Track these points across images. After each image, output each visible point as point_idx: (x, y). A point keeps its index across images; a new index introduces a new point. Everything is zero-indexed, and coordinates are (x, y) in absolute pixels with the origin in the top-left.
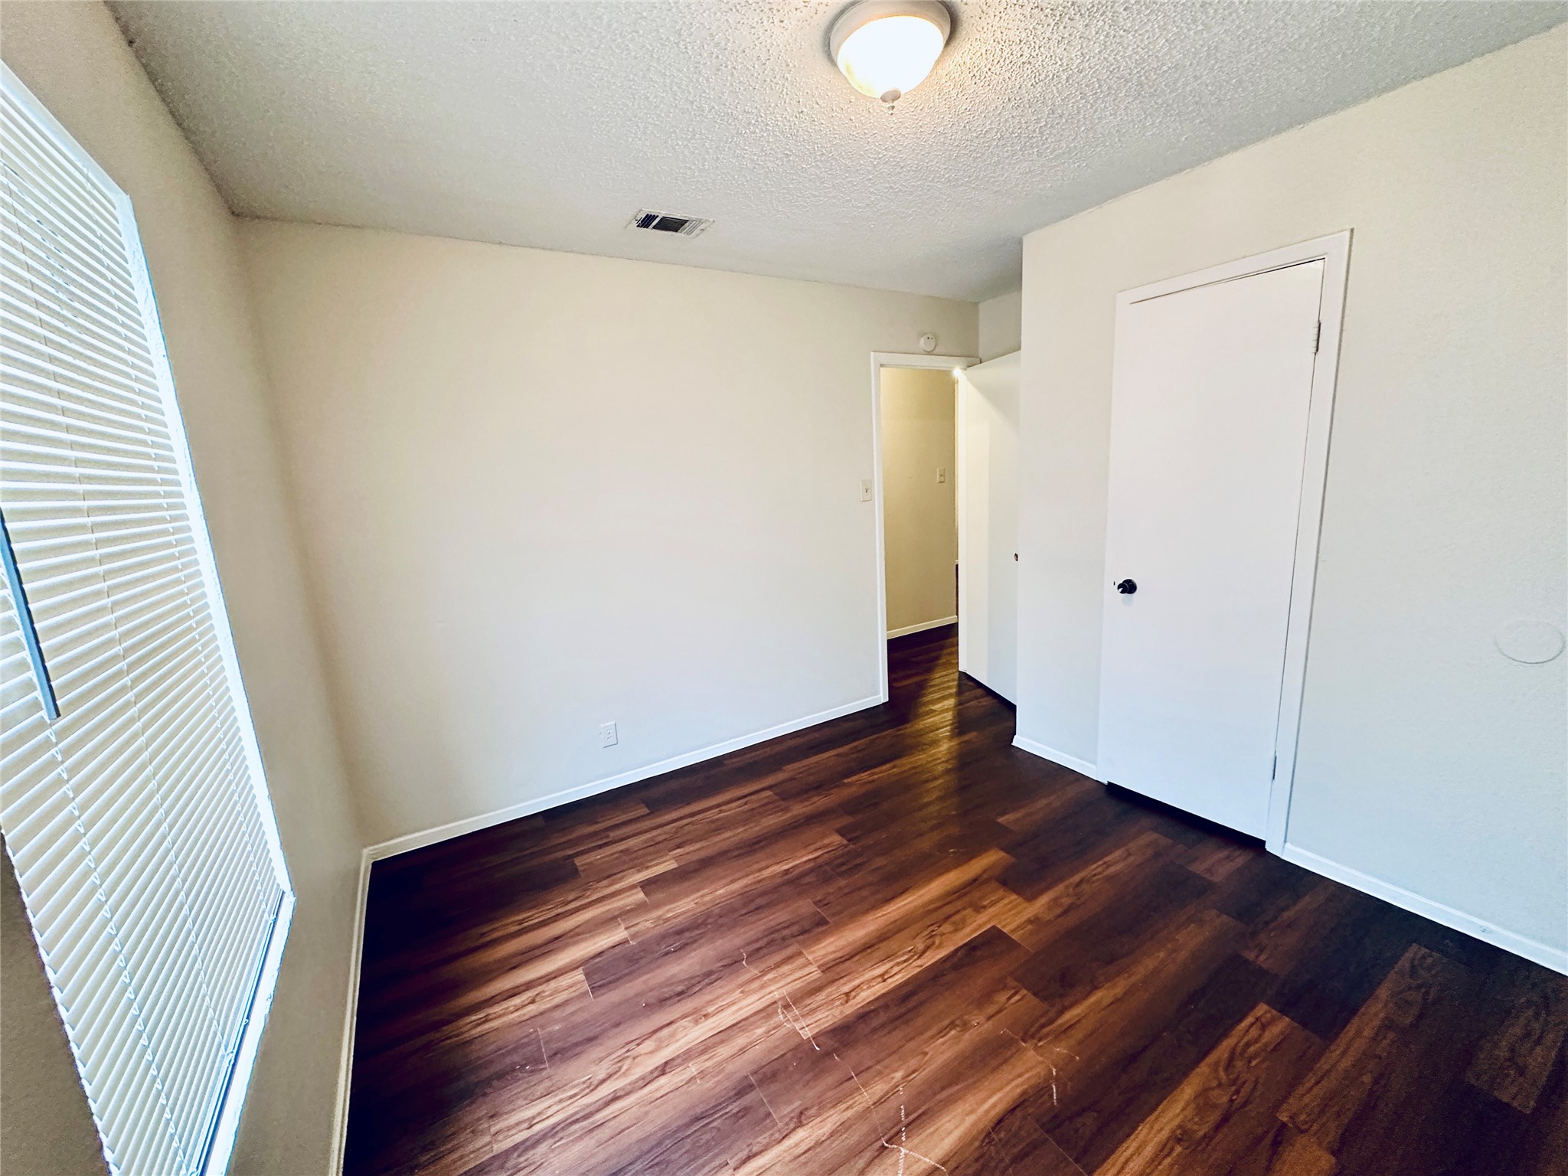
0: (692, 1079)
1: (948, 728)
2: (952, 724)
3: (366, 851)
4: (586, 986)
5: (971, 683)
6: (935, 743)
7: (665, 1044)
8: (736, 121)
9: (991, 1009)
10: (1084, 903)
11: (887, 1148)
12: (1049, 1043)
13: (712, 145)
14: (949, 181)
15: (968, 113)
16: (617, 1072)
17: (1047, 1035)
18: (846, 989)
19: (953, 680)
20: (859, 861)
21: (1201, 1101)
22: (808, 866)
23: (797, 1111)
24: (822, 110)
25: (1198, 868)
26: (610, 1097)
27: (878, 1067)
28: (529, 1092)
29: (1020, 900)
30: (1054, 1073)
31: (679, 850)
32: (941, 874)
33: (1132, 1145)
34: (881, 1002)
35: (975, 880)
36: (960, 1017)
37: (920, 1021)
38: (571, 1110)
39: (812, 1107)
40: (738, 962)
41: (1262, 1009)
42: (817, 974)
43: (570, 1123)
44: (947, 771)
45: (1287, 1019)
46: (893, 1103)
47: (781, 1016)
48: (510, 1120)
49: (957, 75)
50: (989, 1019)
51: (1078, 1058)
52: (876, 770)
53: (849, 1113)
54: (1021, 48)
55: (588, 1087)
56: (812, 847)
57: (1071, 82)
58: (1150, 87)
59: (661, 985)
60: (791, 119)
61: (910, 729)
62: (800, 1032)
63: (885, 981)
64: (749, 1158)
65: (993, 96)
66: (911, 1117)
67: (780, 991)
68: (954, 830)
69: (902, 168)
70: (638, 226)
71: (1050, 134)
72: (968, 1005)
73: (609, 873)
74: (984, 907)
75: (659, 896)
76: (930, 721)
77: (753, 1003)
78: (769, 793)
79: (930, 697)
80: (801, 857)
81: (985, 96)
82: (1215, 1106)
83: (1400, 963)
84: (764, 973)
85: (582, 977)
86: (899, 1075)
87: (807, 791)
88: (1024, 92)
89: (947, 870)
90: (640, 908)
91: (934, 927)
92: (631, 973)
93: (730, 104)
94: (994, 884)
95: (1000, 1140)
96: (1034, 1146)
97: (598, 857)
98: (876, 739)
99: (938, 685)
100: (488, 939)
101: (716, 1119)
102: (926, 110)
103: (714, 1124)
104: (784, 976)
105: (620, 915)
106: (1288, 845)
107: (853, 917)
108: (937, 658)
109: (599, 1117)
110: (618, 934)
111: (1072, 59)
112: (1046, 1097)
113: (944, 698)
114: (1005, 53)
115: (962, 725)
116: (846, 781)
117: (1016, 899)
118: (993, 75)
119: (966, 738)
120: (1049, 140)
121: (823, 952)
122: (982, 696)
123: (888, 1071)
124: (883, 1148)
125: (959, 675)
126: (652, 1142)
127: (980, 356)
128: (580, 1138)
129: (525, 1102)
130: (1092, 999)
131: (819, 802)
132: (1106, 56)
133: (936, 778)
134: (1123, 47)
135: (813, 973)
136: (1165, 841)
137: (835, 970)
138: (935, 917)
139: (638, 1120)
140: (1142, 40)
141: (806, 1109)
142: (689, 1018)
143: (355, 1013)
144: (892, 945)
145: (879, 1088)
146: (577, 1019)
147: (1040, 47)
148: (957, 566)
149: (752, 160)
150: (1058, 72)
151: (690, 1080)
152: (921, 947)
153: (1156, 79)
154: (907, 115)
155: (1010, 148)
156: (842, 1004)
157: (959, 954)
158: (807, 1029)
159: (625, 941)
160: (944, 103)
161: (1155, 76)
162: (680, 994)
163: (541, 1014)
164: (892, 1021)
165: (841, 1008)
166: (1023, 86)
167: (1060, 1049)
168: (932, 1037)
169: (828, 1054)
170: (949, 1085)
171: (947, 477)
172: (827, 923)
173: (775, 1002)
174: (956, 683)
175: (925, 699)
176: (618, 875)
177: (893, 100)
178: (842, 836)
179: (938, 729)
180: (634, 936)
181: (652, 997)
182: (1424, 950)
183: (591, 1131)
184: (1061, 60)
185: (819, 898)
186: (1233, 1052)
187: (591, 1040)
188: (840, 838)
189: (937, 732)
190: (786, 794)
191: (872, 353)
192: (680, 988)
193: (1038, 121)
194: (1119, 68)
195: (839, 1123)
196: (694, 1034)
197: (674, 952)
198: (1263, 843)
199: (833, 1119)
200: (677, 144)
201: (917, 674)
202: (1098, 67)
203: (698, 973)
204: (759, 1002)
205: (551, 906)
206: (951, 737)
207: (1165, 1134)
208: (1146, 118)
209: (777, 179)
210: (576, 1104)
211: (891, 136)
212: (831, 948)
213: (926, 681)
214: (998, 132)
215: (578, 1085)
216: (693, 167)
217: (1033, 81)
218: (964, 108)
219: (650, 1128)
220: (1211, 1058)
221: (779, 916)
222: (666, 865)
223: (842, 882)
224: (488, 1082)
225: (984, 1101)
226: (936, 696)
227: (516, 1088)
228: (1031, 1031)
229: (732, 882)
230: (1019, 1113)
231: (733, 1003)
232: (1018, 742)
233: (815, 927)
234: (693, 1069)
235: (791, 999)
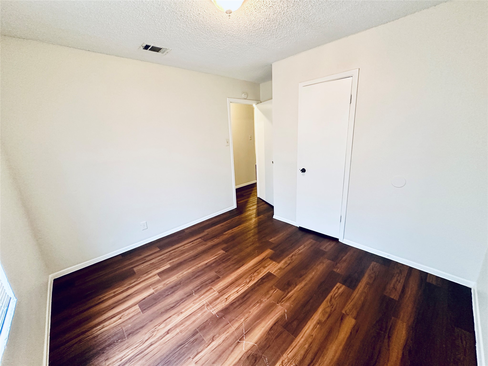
0: (178, 334)
1: (255, 214)
2: (256, 213)
3: (50, 276)
4: (140, 310)
5: (261, 201)
6: (251, 219)
7: (168, 324)
8: (177, 14)
9: (268, 296)
10: (293, 262)
11: (239, 342)
12: (285, 303)
13: (168, 22)
14: (249, 43)
15: (254, 21)
16: (152, 336)
17: (284, 301)
18: (226, 297)
19: (256, 200)
20: (229, 257)
21: (323, 312)
22: (213, 261)
23: (212, 337)
24: (207, 14)
25: (323, 248)
26: (150, 344)
27: (237, 319)
28: (120, 349)
29: (276, 263)
30: (286, 311)
31: (171, 261)
32: (254, 258)
33: (306, 327)
34: (237, 299)
35: (263, 259)
36: (260, 300)
37: (248, 303)
38: (136, 352)
39: (217, 334)
40: (192, 294)
41: (338, 285)
42: (218, 294)
43: (136, 356)
44: (255, 227)
45: (344, 286)
46: (241, 328)
47: (206, 309)
48: (113, 360)
49: (250, 8)
50: (268, 299)
51: (292, 306)
52: (234, 229)
53: (228, 334)
54: (269, 2)
55: (142, 343)
56: (214, 255)
57: (284, 15)
58: (307, 20)
59: (166, 306)
60: (196, 16)
61: (243, 216)
62: (212, 312)
63: (238, 293)
64: (197, 354)
65: (261, 16)
66: (246, 332)
67: (205, 301)
68: (257, 245)
69: (234, 37)
70: (143, 49)
71: (279, 31)
72: (262, 296)
73: (147, 272)
74: (266, 267)
75: (165, 277)
76: (249, 213)
77: (197, 306)
78: (200, 240)
79: (249, 206)
80: (211, 258)
81: (259, 16)
82: (327, 313)
83: (370, 267)
84: (200, 296)
85: (138, 307)
86: (242, 320)
87: (212, 238)
88: (271, 16)
89: (255, 257)
90: (158, 282)
91: (252, 274)
92: (155, 303)
93: (174, 8)
94: (269, 259)
95: (272, 333)
96: (281, 333)
97: (142, 267)
98: (234, 219)
99: (252, 201)
100: (102, 300)
101: (186, 345)
102: (241, 18)
103: (186, 346)
104: (206, 296)
105: (151, 285)
106: (344, 239)
107: (227, 275)
108: (251, 194)
109: (146, 352)
110: (151, 291)
111: (285, 7)
112: (284, 318)
113: (253, 205)
114: (264, 3)
115: (258, 214)
116: (224, 233)
117: (275, 263)
118: (261, 9)
119: (260, 217)
120: (279, 33)
121: (219, 287)
122: (264, 204)
123: (239, 319)
124: (238, 342)
125: (257, 198)
126: (165, 356)
127: (261, 101)
128: (140, 360)
129: (119, 352)
130: (295, 289)
131: (216, 241)
132: (294, 8)
133: (251, 230)
134: (299, 6)
135: (216, 294)
136: (314, 242)
137: (222, 292)
138: (253, 271)
139: (160, 350)
140: (305, 4)
141: (215, 335)
142: (176, 314)
143: (49, 334)
144: (240, 281)
145: (236, 325)
146: (137, 321)
147: (275, 2)
148: (256, 165)
149: (183, 29)
150: (281, 11)
151: (177, 334)
152: (248, 281)
153: (309, 17)
154: (235, 19)
155: (267, 34)
156: (225, 302)
157: (259, 281)
158: (214, 311)
159: (153, 293)
160: (246, 17)
161: (308, 16)
162: (172, 307)
163: (123, 322)
164: (240, 304)
165: (225, 303)
166: (270, 14)
167: (288, 304)
168: (252, 307)
169: (221, 318)
170: (257, 320)
171: (252, 138)
172: (220, 278)
173: (204, 305)
174: (257, 201)
175: (248, 206)
176: (149, 272)
177: (230, 13)
178: (223, 250)
179: (252, 215)
180: (156, 291)
181: (163, 310)
182: (375, 263)
183: (143, 357)
184: (281, 7)
185: (216, 271)
186: (331, 297)
187: (142, 327)
188: (223, 251)
189: (252, 216)
190: (206, 239)
191: (227, 98)
192: (172, 306)
193: (275, 26)
194: (298, 12)
195: (225, 338)
196: (177, 319)
197: (170, 294)
198: (338, 239)
199: (223, 337)
200: (156, 20)
201: (245, 199)
202: (292, 11)
203: (179, 300)
204: (199, 305)
205: (126, 285)
206: (256, 217)
207: (315, 322)
208: (306, 29)
209: (192, 36)
210: (137, 350)
211: (230, 26)
212: (222, 285)
213: (248, 201)
214: (263, 28)
215: (138, 343)
216: (162, 29)
217: (273, 13)
218: (253, 19)
219: (164, 352)
220: (326, 299)
221: (205, 278)
222: (167, 266)
223: (224, 265)
224: (104, 349)
225: (267, 323)
226: (251, 205)
227: (115, 348)
228: (279, 300)
229: (189, 269)
230: (277, 324)
231: (191, 307)
232: (274, 217)
233: (216, 279)
234: (178, 330)
235: (209, 303)
